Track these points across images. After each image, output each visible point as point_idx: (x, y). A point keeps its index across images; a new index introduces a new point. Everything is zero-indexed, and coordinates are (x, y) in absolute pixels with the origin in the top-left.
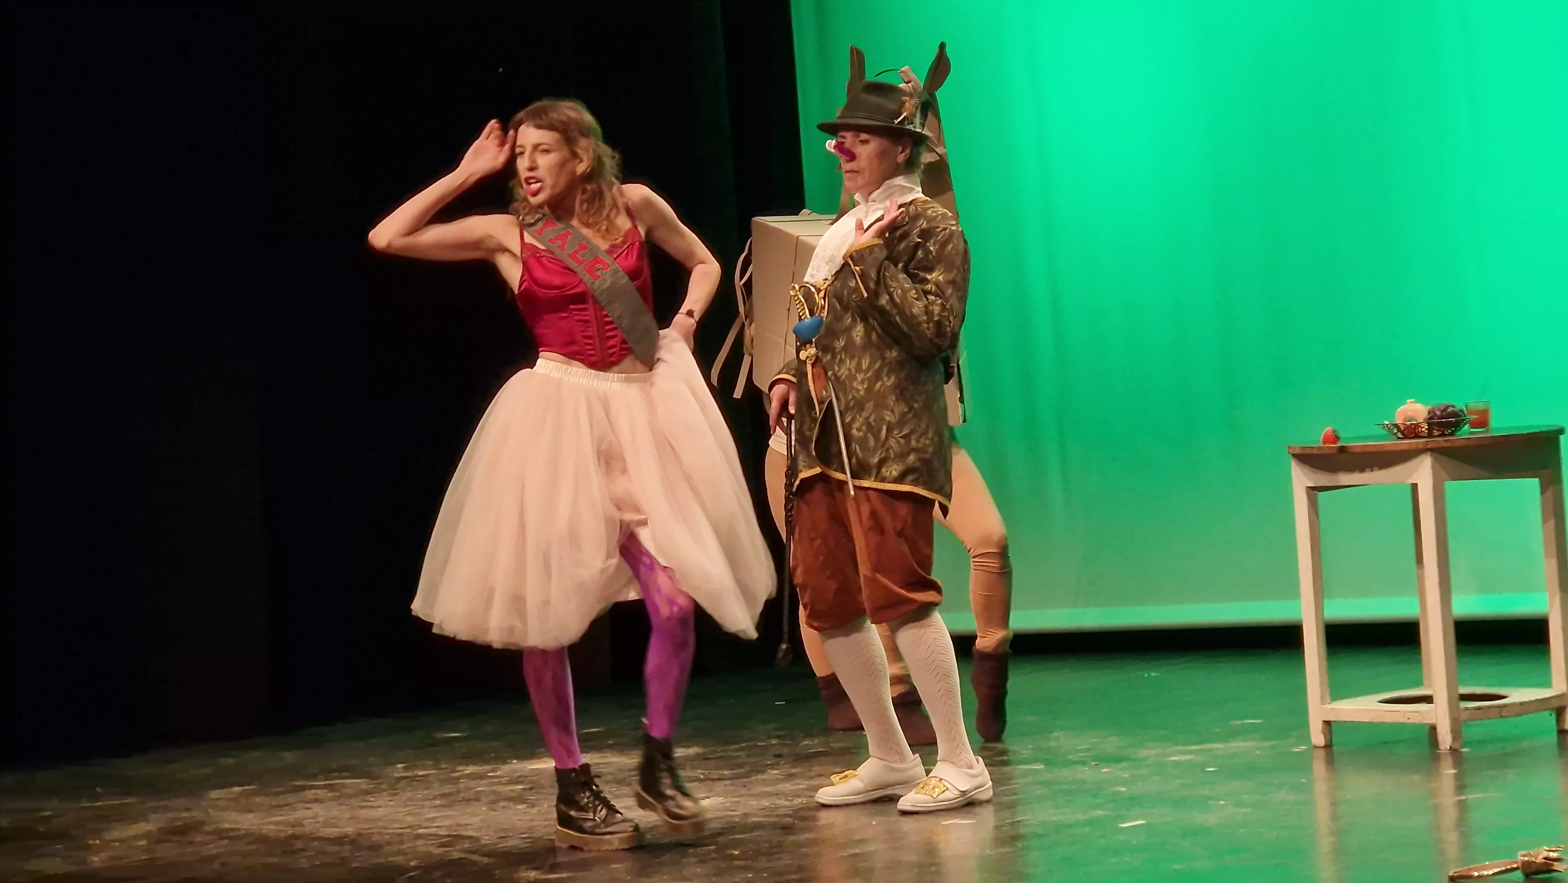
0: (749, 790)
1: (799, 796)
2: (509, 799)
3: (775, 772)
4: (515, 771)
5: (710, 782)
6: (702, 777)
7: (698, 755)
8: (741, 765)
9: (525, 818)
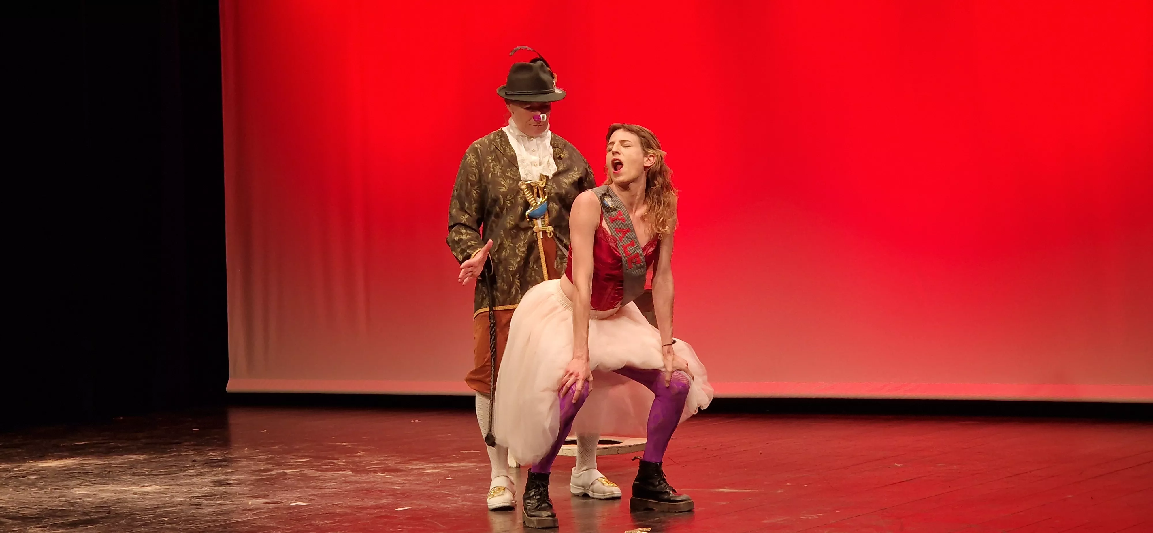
0: (176, 481)
1: (206, 486)
2: (26, 485)
3: (191, 471)
4: (31, 467)
5: (152, 476)
6: (147, 473)
7: (145, 460)
8: (171, 466)
9: (36, 496)
